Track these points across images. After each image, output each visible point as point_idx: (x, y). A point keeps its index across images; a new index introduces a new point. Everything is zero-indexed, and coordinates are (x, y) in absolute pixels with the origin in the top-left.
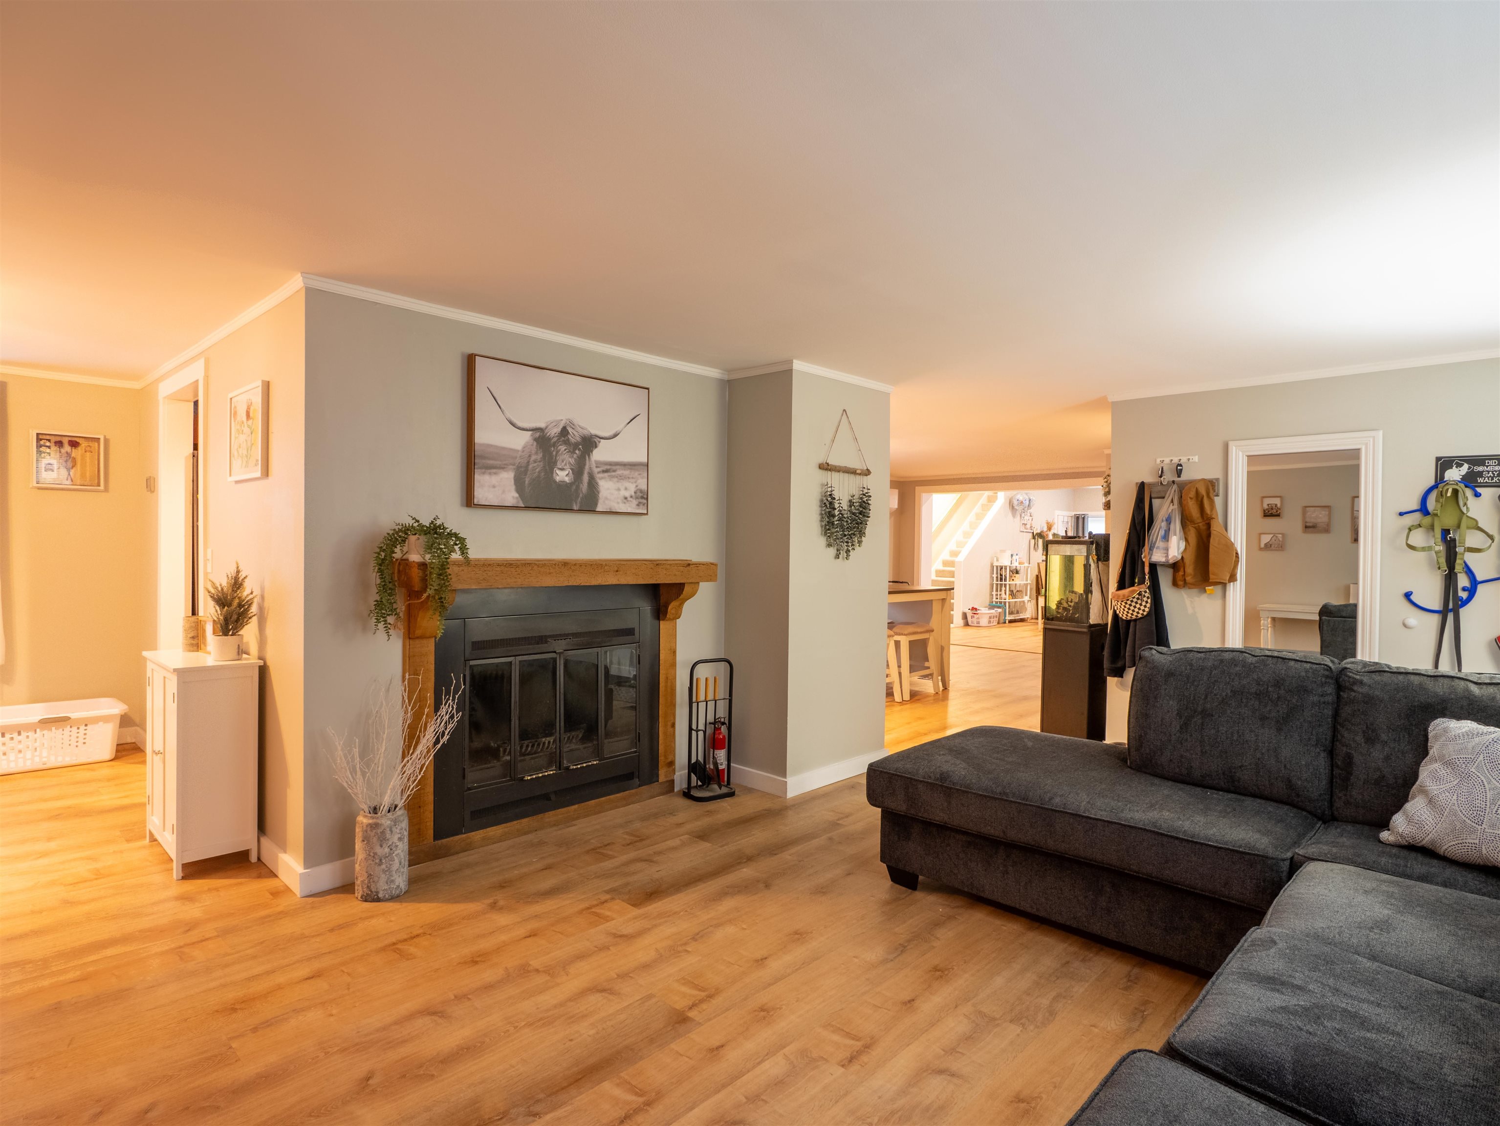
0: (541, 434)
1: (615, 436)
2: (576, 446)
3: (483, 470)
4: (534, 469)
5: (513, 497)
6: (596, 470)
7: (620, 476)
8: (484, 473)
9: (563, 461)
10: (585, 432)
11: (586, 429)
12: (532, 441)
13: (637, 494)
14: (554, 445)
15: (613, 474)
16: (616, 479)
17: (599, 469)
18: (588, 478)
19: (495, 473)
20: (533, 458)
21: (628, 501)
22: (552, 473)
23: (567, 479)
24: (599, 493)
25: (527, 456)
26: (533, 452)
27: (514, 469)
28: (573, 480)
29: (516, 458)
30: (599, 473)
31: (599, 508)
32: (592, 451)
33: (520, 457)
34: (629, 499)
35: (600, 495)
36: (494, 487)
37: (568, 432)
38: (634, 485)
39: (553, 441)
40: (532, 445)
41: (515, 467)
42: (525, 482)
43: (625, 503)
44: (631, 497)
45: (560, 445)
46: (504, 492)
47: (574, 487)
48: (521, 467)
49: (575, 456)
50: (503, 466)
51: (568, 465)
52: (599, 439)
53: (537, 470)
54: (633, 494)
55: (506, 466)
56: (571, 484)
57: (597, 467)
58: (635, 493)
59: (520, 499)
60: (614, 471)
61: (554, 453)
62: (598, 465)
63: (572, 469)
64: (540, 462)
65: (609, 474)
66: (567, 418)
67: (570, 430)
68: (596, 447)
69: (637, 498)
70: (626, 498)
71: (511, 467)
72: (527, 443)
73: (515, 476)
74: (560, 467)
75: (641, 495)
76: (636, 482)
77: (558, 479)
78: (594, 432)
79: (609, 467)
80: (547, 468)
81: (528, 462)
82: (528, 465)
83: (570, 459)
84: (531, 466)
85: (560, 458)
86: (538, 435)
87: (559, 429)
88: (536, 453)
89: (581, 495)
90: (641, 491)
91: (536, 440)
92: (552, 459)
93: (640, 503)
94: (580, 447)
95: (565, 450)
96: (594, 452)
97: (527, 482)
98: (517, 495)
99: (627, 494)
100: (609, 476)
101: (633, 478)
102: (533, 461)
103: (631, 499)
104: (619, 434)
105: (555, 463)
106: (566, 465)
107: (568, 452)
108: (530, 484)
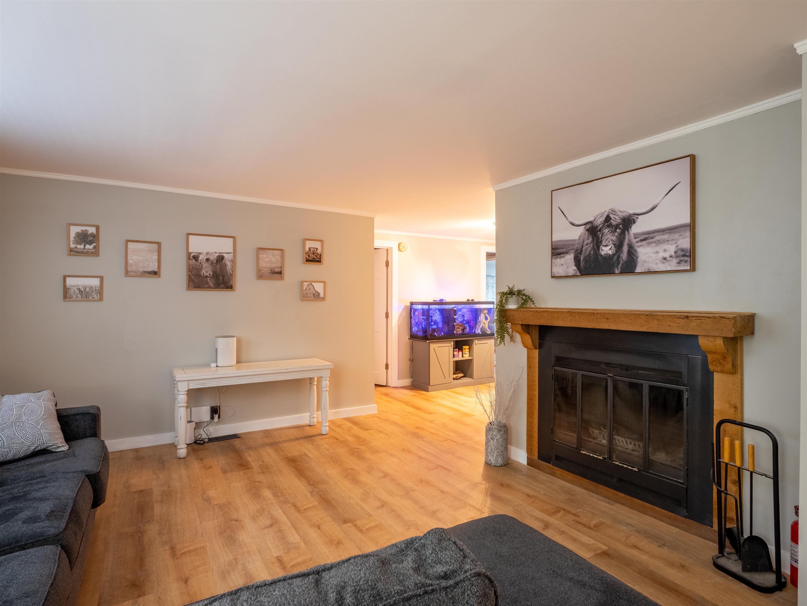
0: (591, 225)
1: (653, 209)
2: (617, 226)
3: (556, 256)
4: (587, 249)
5: (573, 270)
6: (634, 241)
7: (659, 241)
8: (557, 258)
9: (607, 240)
10: (625, 214)
11: (625, 212)
12: (585, 232)
13: (678, 254)
14: (600, 230)
15: (651, 240)
16: (654, 244)
17: (637, 240)
18: (627, 248)
19: (563, 257)
20: (586, 242)
21: (667, 261)
22: (599, 250)
23: (610, 252)
24: (637, 258)
25: (582, 242)
26: (586, 238)
27: (574, 252)
28: (615, 252)
29: (575, 245)
30: (637, 242)
31: (638, 270)
32: (631, 227)
33: (578, 243)
34: (668, 259)
35: (639, 260)
36: (562, 265)
37: (611, 218)
38: (674, 246)
39: (599, 228)
40: (585, 234)
41: (574, 251)
42: (580, 259)
43: (664, 263)
44: (671, 257)
45: (605, 229)
46: (568, 267)
47: (616, 257)
48: (578, 250)
49: (616, 234)
50: (567, 252)
51: (610, 242)
52: (637, 216)
53: (589, 250)
54: (673, 254)
55: (569, 251)
56: (614, 255)
57: (635, 238)
58: (675, 252)
59: (577, 270)
60: (652, 238)
61: (600, 236)
62: (637, 237)
63: (614, 244)
64: (590, 244)
65: (647, 241)
66: (609, 208)
67: (612, 216)
68: (634, 223)
69: (677, 257)
70: (665, 259)
71: (572, 251)
72: (582, 233)
73: (574, 257)
74: (605, 244)
75: (682, 253)
76: (676, 243)
77: (603, 253)
78: (631, 212)
79: (646, 236)
80: (595, 247)
81: (583, 246)
82: (583, 248)
83: (612, 237)
84: (584, 248)
85: (604, 238)
86: (588, 226)
87: (604, 218)
88: (588, 239)
89: (621, 262)
90: (682, 250)
91: (588, 230)
92: (599, 240)
93: (681, 261)
94: (621, 226)
95: (609, 231)
96: (632, 228)
97: (582, 259)
98: (576, 268)
99: (667, 255)
100: (647, 243)
101: (672, 240)
102: (586, 244)
103: (671, 259)
104: (657, 206)
105: (601, 241)
106: (609, 242)
107: (611, 232)
108: (584, 260)
